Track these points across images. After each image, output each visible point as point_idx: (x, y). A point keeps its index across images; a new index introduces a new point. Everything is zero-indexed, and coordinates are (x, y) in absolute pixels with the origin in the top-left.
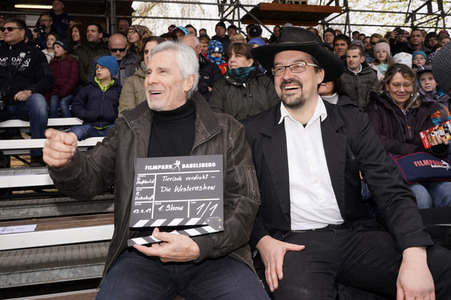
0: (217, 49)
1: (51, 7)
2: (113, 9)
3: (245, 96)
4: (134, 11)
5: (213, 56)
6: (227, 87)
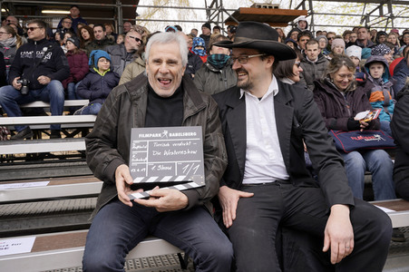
0: (201, 44)
1: (69, 12)
2: (120, 13)
3: (221, 80)
4: (138, 15)
5: (197, 49)
6: (206, 73)
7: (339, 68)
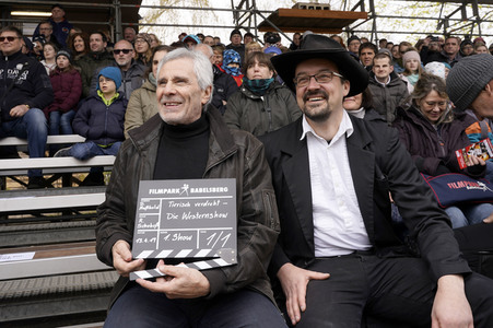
0: (236, 59)
1: (50, 14)
3: (263, 110)
6: (243, 101)
7: (427, 93)
